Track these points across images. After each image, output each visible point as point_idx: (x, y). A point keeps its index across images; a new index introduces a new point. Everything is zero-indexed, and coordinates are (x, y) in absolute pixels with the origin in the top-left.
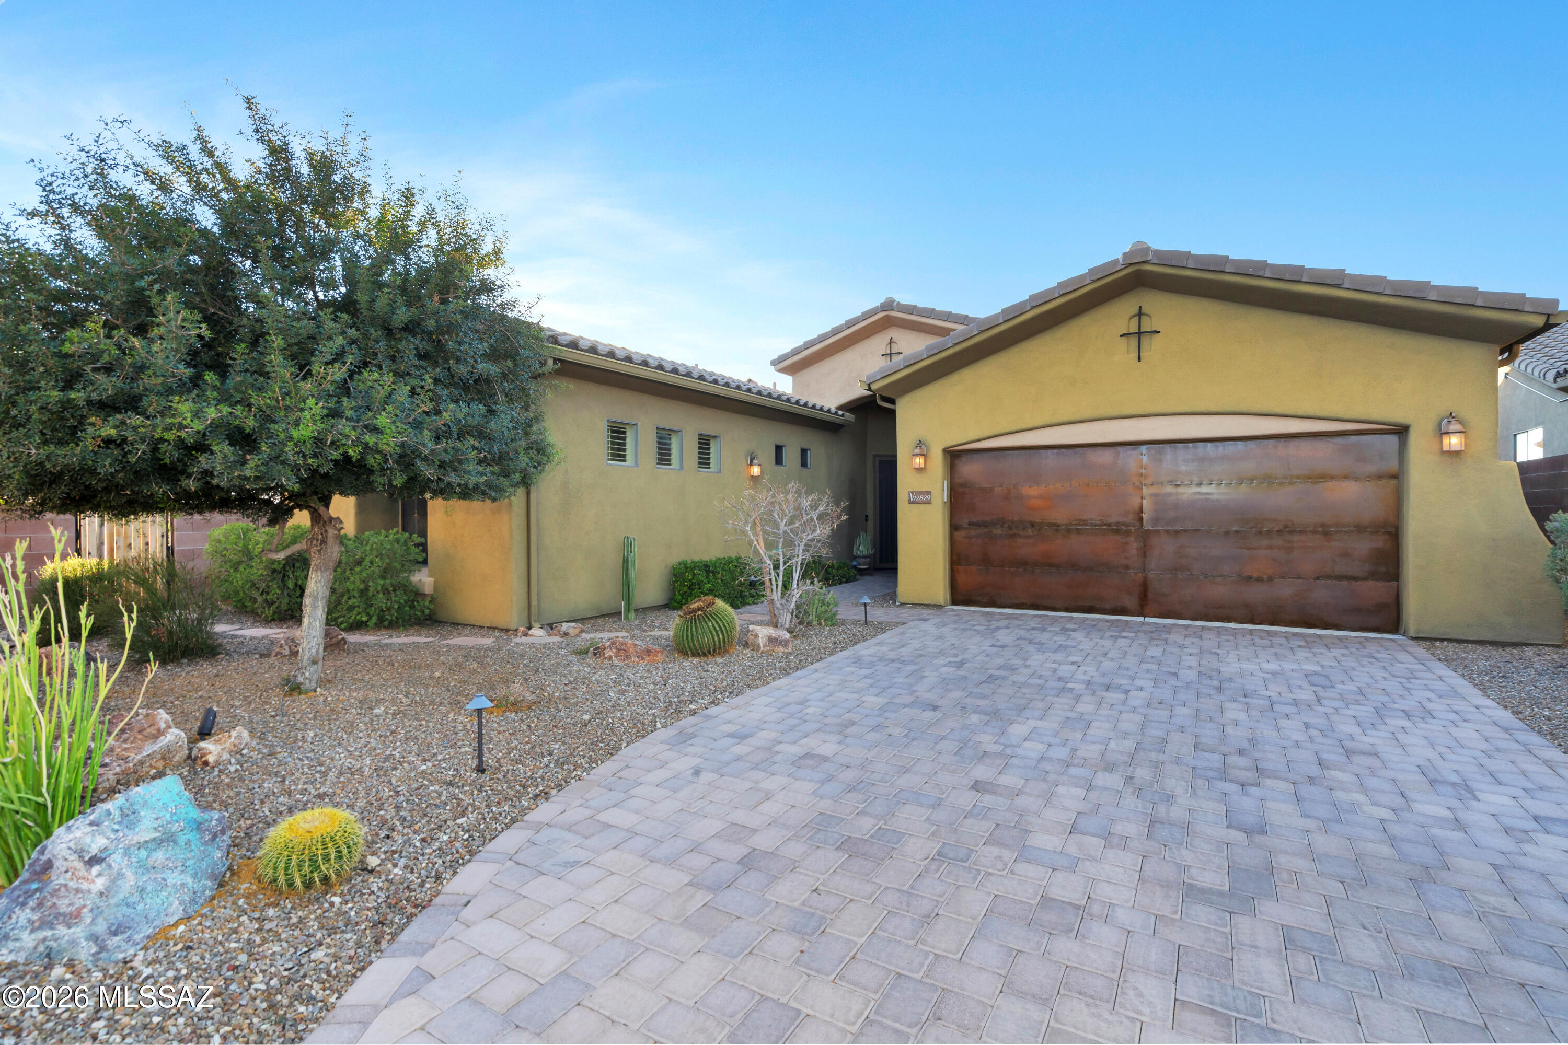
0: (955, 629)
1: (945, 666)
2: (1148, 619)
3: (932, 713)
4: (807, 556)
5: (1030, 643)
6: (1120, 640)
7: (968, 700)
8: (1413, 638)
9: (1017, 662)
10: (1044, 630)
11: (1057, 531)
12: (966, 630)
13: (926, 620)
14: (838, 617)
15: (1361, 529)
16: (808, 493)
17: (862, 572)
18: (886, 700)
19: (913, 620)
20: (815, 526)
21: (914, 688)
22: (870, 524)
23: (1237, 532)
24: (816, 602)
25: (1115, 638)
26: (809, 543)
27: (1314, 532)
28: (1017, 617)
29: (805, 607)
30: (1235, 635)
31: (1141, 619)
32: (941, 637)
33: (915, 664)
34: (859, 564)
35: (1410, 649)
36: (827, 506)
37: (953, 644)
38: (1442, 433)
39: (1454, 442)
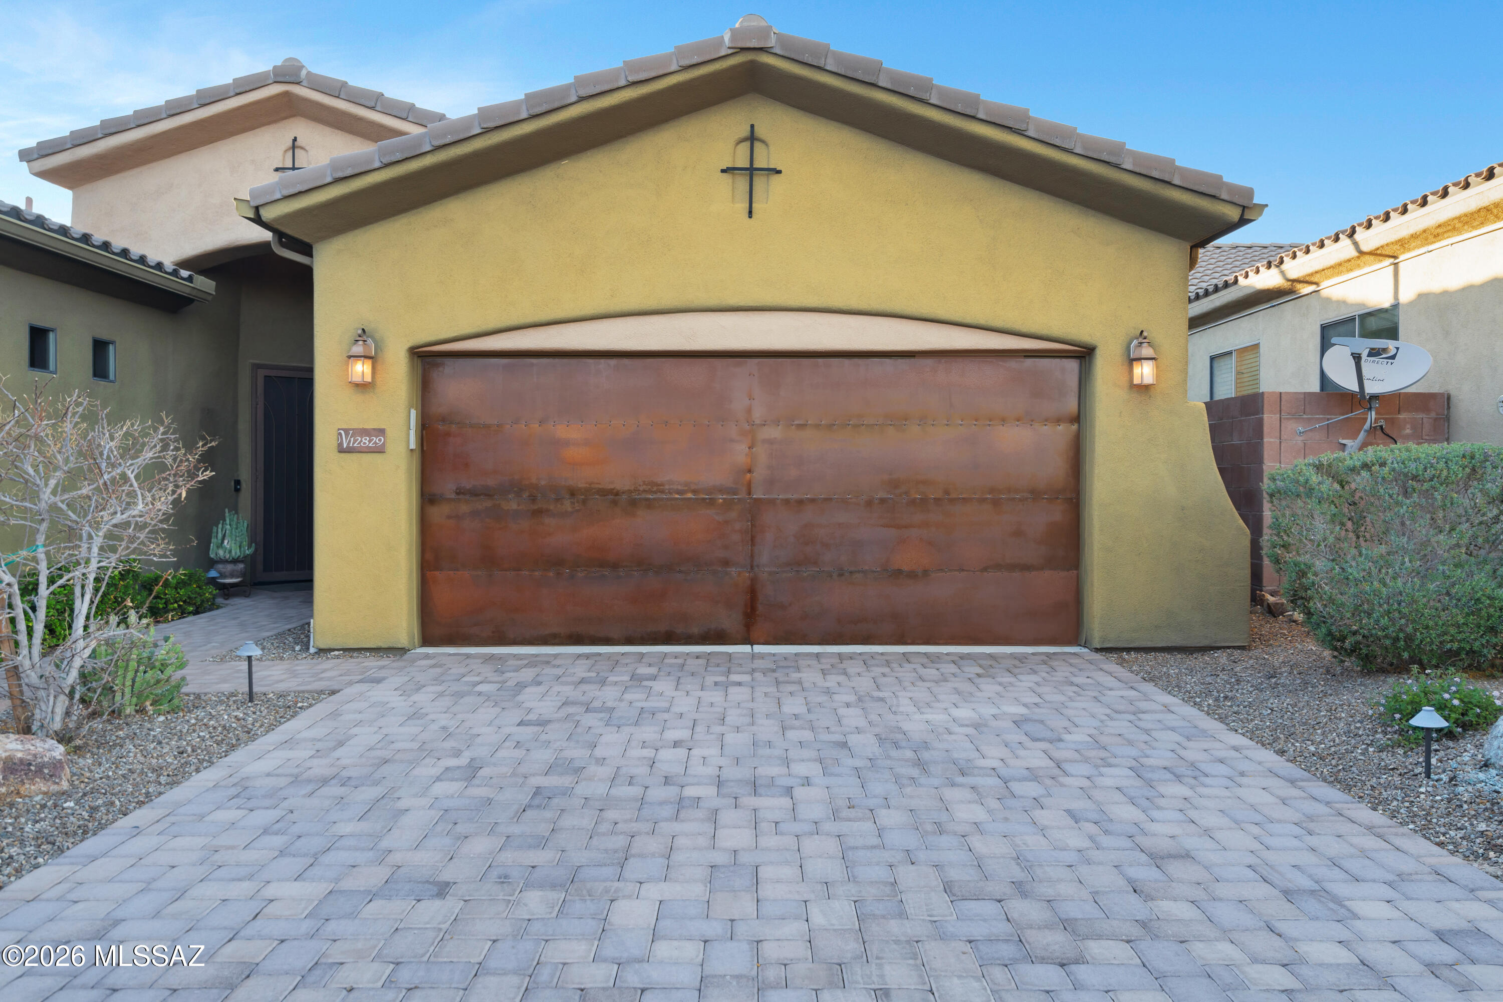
0: (441, 694)
1: (438, 779)
2: (758, 648)
3: (438, 903)
4: (112, 561)
5: (587, 710)
6: (732, 690)
7: (508, 857)
8: (1097, 650)
9: (577, 753)
10: (603, 682)
11: (615, 503)
12: (460, 695)
13: (378, 681)
14: (184, 690)
15: (1035, 494)
16: (115, 419)
17: (228, 591)
18: (322, 888)
19: (351, 683)
20: (132, 494)
21: (385, 844)
22: (246, 497)
23: (883, 501)
24: (133, 665)
25: (725, 687)
26: (116, 531)
27: (982, 500)
28: (547, 661)
29: (106, 677)
30: (888, 663)
31: (747, 648)
32: (416, 715)
33: (376, 783)
34: (223, 576)
35: (1105, 667)
36: (165, 448)
37: (444, 728)
38: (1131, 361)
39: (1145, 372)
